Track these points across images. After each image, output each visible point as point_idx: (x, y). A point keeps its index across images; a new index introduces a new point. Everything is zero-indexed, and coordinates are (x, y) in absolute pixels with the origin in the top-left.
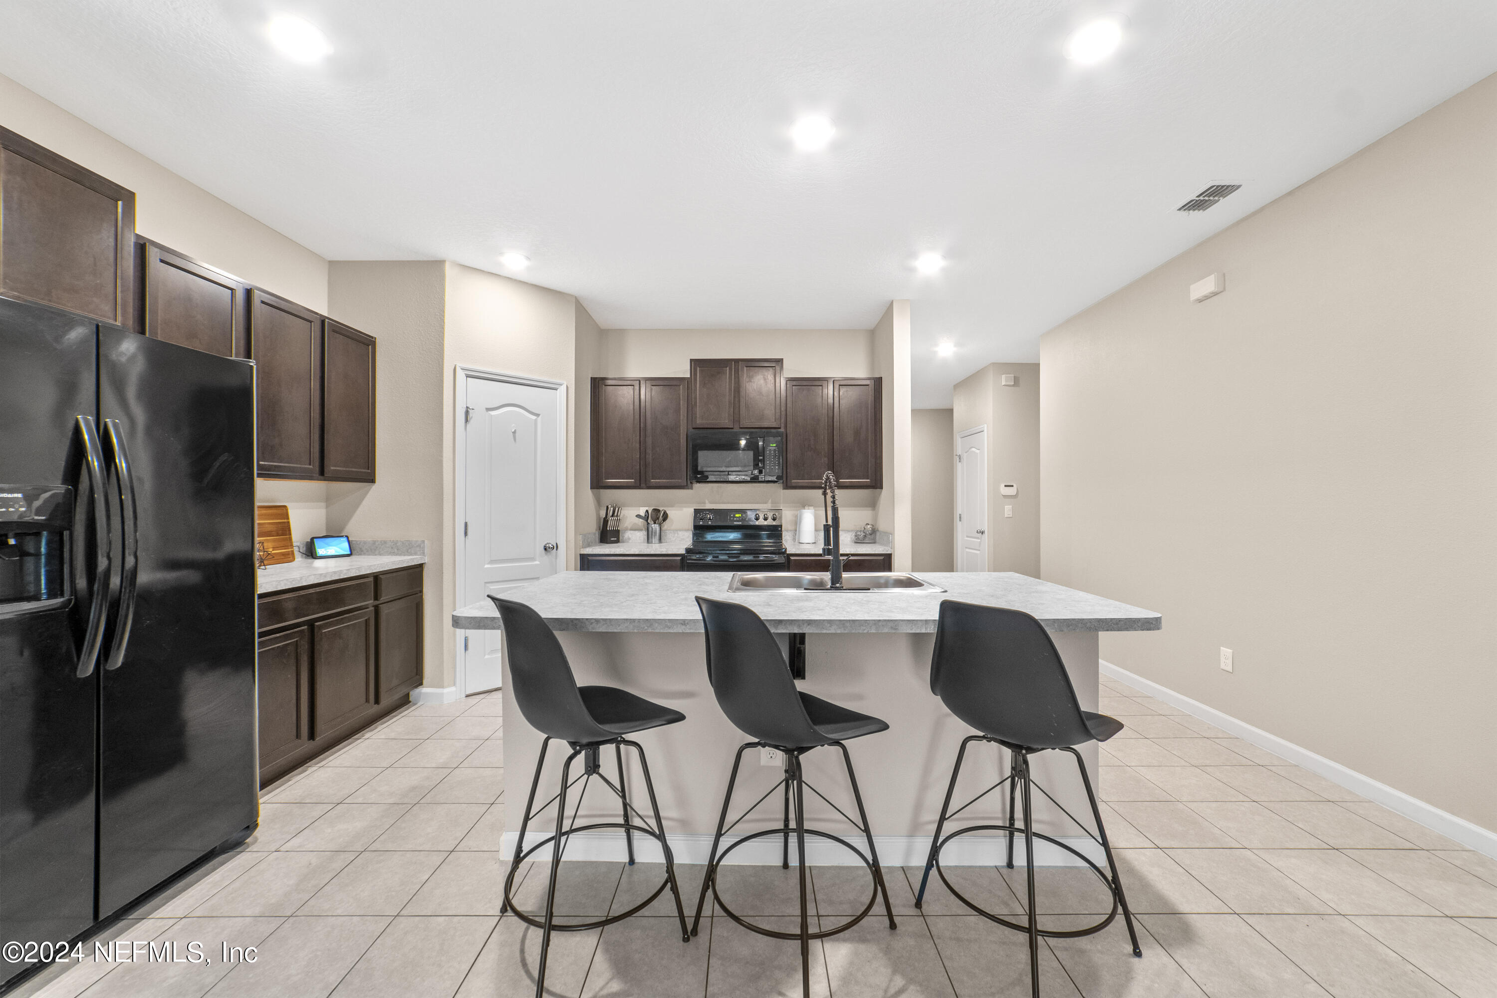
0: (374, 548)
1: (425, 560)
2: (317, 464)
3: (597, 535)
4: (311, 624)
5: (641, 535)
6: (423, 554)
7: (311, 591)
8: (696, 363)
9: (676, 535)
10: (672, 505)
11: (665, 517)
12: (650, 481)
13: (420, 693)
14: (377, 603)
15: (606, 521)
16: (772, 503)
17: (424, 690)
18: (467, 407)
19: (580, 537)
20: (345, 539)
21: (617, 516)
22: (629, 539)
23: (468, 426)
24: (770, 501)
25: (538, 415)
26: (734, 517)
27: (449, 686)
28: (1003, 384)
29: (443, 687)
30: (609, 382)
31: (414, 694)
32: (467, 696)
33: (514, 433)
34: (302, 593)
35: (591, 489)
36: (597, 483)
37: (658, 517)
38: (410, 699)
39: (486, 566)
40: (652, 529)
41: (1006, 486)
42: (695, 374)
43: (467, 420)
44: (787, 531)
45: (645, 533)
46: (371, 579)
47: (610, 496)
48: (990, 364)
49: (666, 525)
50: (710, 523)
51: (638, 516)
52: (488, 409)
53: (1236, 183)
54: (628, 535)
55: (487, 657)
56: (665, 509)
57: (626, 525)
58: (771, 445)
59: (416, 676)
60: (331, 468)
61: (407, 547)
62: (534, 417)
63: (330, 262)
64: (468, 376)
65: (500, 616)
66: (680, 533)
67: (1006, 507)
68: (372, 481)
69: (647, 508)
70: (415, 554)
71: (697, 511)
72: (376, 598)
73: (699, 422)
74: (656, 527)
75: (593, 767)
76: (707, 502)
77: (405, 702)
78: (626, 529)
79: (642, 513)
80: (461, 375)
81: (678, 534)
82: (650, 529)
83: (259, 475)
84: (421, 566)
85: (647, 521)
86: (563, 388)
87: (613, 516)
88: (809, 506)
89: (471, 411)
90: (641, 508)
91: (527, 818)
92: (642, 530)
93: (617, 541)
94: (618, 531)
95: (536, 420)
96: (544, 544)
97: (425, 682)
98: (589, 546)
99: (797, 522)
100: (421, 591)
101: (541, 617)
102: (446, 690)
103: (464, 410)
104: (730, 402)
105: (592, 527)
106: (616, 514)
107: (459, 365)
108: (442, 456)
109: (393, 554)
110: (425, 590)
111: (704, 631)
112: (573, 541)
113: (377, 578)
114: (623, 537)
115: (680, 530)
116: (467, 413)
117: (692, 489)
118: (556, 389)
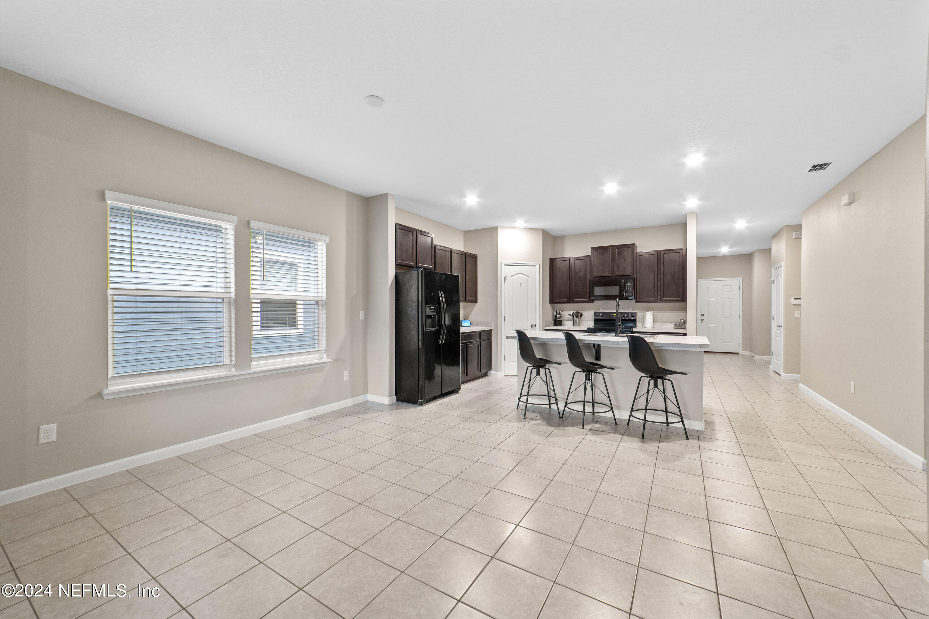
0: (477, 324)
1: (492, 328)
2: (464, 298)
3: (552, 322)
4: (466, 343)
5: (571, 323)
6: (492, 326)
7: (467, 334)
8: (594, 249)
9: (586, 323)
10: (585, 310)
11: (582, 315)
12: (574, 300)
13: (491, 373)
14: (480, 340)
15: (556, 316)
16: (632, 309)
17: (492, 372)
18: (505, 276)
19: (545, 323)
20: (469, 321)
21: (561, 315)
22: (566, 324)
23: (506, 282)
24: (631, 308)
25: (529, 276)
26: (613, 315)
27: (499, 371)
28: (794, 237)
29: (497, 371)
30: (557, 260)
31: (489, 373)
32: (505, 376)
33: (520, 284)
34: (465, 334)
35: (550, 303)
36: (552, 301)
37: (577, 315)
38: (488, 374)
39: (511, 331)
40: (575, 320)
41: (795, 299)
42: (594, 254)
43: (505, 281)
44: (639, 322)
45: (573, 322)
46: (479, 333)
47: (558, 306)
48: (785, 226)
49: (582, 318)
50: (601, 318)
51: (570, 315)
52: (512, 276)
53: (829, 162)
54: (566, 322)
55: (511, 363)
56: (581, 312)
57: (564, 319)
58: (628, 283)
59: (489, 367)
60: (468, 298)
61: (488, 324)
62: (527, 277)
63: (464, 231)
64: (505, 265)
65: (517, 336)
66: (588, 322)
67: (795, 311)
68: (477, 302)
69: (574, 311)
70: (489, 326)
71: (595, 313)
72: (480, 339)
73: (595, 274)
74: (577, 319)
75: (538, 374)
76: (600, 308)
77: (486, 375)
78: (565, 320)
79: (572, 314)
80: (503, 265)
81: (587, 322)
82: (574, 320)
83: (461, 302)
84: (491, 330)
85: (573, 317)
86: (538, 266)
87: (559, 314)
88: (650, 310)
89: (506, 277)
90: (571, 311)
91: (523, 386)
92: (571, 321)
93: (561, 325)
94: (561, 321)
95: (528, 279)
96: (531, 325)
97: (492, 369)
98: (548, 326)
99: (644, 318)
100: (491, 339)
101: (527, 336)
102: (498, 373)
103: (504, 277)
104: (609, 265)
105: (550, 319)
106: (560, 314)
107: (502, 262)
108: (497, 293)
109: (483, 326)
110: (492, 339)
111: (566, 344)
112: (542, 324)
113: (480, 333)
114: (564, 323)
115: (588, 321)
116: (505, 278)
117: (594, 303)
118: (535, 266)
